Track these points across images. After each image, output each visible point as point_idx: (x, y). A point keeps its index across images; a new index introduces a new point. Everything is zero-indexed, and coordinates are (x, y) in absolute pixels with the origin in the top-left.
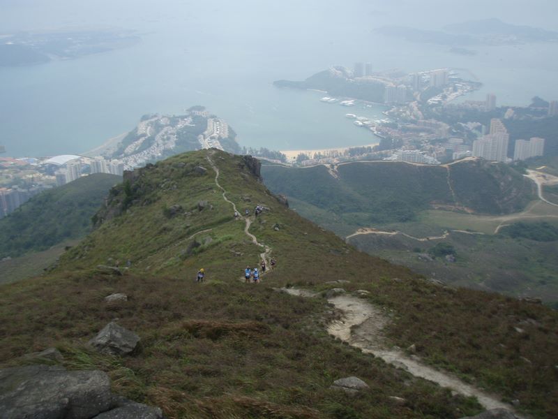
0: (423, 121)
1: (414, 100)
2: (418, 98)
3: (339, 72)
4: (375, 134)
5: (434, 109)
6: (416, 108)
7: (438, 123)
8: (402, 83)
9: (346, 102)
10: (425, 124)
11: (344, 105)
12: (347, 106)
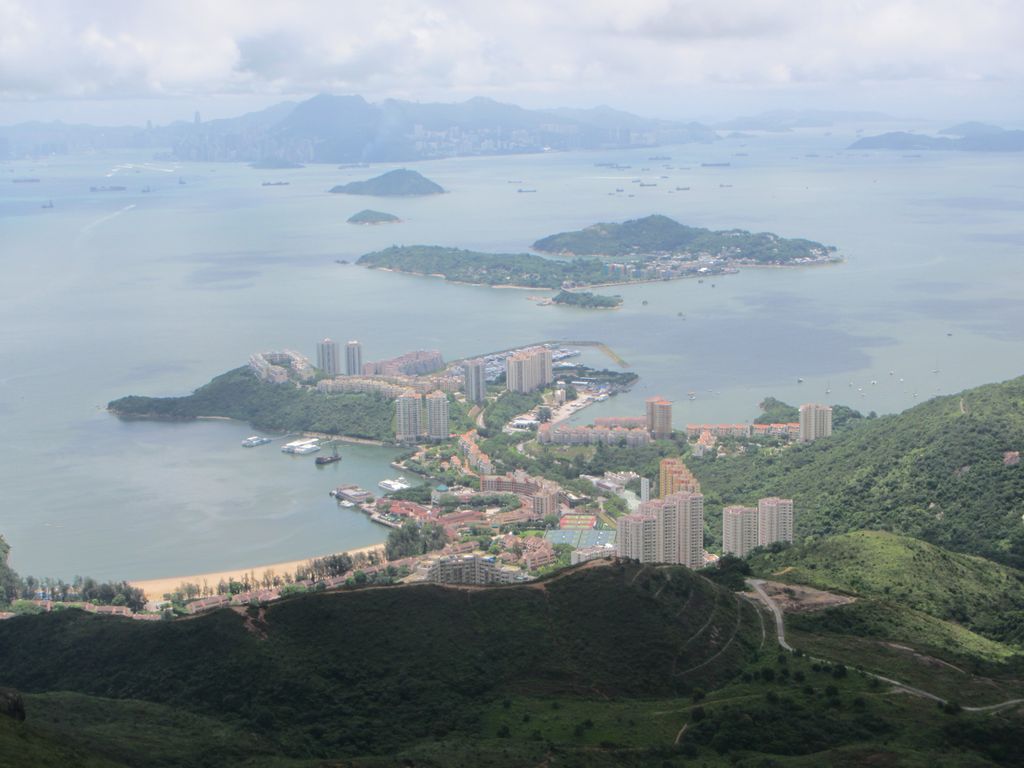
0: (495, 478)
1: (470, 427)
2: (480, 422)
3: (279, 369)
4: (374, 521)
5: (520, 447)
6: (473, 449)
7: (532, 480)
8: (438, 386)
9: (295, 444)
10: (499, 485)
11: (291, 452)
12: (299, 454)
